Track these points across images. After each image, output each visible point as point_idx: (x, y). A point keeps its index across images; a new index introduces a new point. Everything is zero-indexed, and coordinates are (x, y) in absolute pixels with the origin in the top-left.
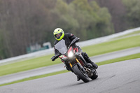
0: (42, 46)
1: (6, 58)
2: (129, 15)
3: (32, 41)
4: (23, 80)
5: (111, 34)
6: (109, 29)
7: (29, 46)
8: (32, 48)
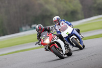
0: (31, 27)
1: (4, 35)
2: (95, 5)
3: (23, 23)
4: (16, 52)
5: (82, 19)
6: (80, 16)
7: (21, 27)
8: (24, 29)
